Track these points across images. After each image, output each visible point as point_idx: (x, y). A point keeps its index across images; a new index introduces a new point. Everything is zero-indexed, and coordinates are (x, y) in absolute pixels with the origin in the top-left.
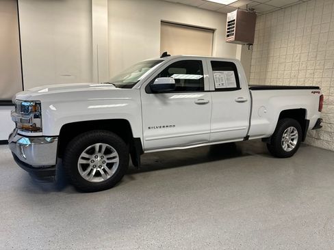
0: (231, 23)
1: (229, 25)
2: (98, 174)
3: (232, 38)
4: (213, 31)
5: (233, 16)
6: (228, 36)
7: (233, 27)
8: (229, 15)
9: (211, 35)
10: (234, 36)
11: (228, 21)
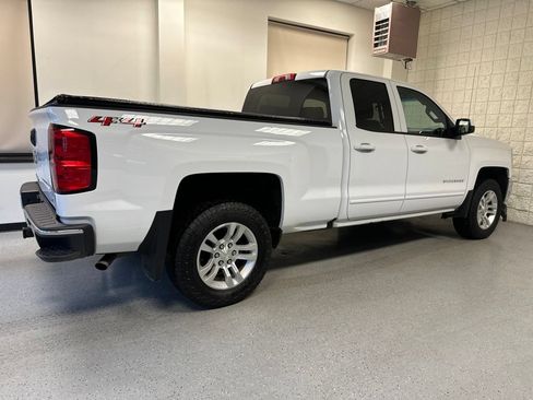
0: (381, 24)
1: (377, 28)
3: (384, 49)
4: (347, 37)
5: (384, 12)
6: (376, 45)
7: (387, 31)
8: (377, 10)
9: (344, 43)
10: (387, 46)
11: (375, 21)
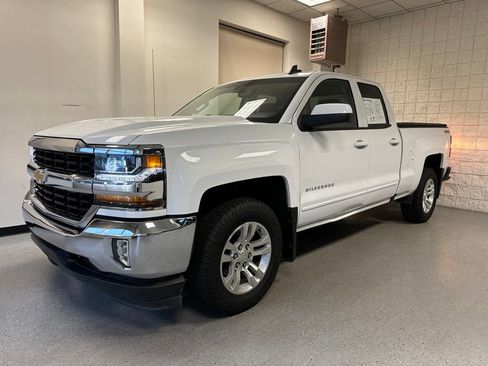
0: (318, 33)
1: (313, 37)
2: (244, 279)
3: (322, 55)
4: (282, 44)
5: (321, 23)
6: (313, 52)
7: (323, 39)
8: (313, 21)
9: (281, 50)
10: (324, 53)
11: (312, 30)
